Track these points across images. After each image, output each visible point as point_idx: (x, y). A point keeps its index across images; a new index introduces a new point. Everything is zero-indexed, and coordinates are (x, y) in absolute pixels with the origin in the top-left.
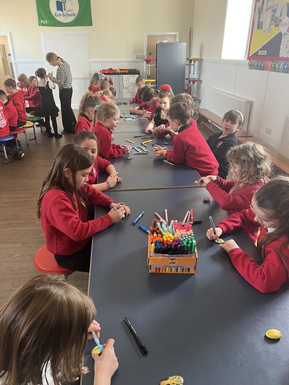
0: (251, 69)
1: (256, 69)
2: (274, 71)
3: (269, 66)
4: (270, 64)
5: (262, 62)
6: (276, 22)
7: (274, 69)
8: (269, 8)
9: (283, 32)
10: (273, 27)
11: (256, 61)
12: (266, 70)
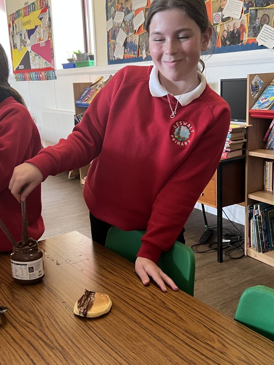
0: (17, 81)
1: (21, 80)
2: (31, 80)
3: (27, 77)
4: (27, 75)
5: (23, 74)
6: (23, 43)
7: (31, 79)
8: (18, 33)
9: (29, 51)
10: (23, 47)
11: (19, 74)
12: (27, 80)
